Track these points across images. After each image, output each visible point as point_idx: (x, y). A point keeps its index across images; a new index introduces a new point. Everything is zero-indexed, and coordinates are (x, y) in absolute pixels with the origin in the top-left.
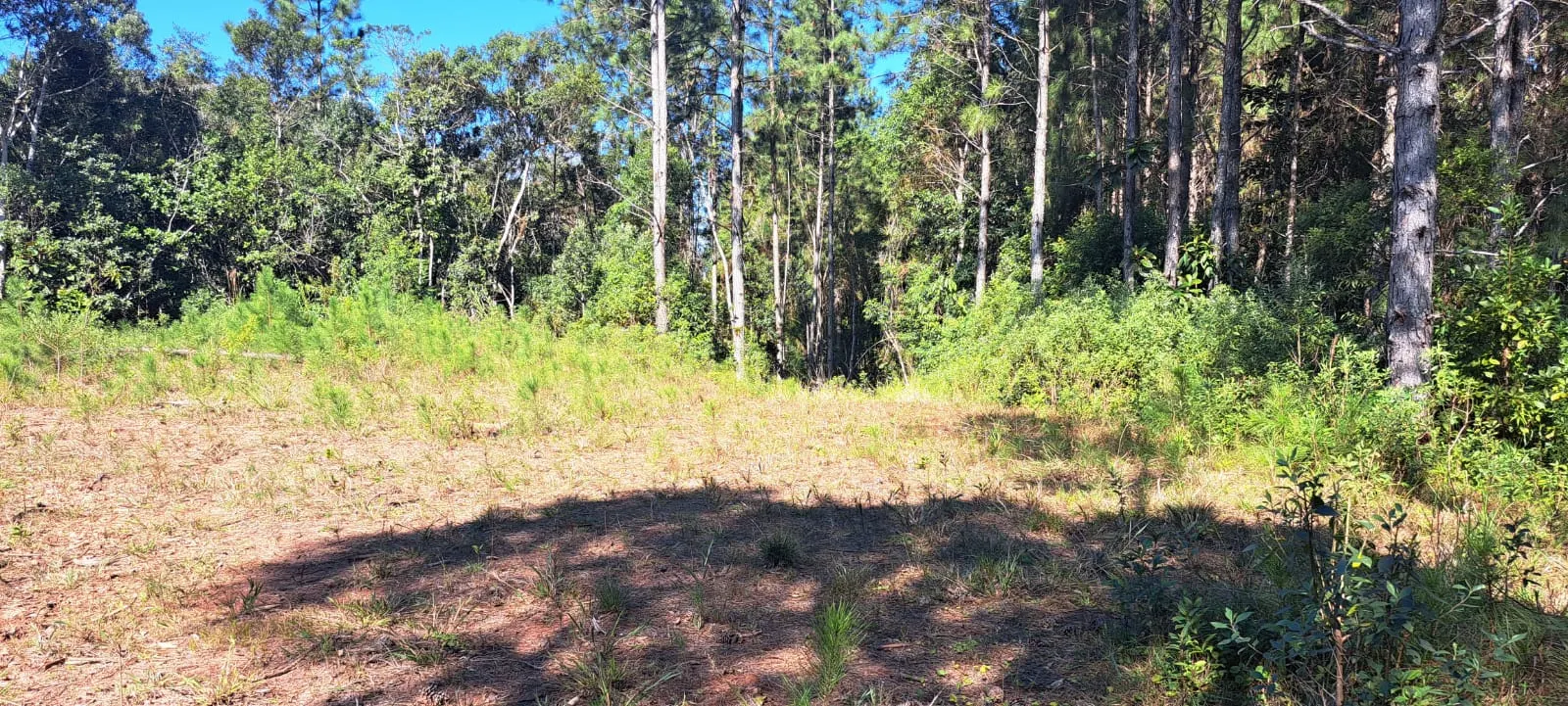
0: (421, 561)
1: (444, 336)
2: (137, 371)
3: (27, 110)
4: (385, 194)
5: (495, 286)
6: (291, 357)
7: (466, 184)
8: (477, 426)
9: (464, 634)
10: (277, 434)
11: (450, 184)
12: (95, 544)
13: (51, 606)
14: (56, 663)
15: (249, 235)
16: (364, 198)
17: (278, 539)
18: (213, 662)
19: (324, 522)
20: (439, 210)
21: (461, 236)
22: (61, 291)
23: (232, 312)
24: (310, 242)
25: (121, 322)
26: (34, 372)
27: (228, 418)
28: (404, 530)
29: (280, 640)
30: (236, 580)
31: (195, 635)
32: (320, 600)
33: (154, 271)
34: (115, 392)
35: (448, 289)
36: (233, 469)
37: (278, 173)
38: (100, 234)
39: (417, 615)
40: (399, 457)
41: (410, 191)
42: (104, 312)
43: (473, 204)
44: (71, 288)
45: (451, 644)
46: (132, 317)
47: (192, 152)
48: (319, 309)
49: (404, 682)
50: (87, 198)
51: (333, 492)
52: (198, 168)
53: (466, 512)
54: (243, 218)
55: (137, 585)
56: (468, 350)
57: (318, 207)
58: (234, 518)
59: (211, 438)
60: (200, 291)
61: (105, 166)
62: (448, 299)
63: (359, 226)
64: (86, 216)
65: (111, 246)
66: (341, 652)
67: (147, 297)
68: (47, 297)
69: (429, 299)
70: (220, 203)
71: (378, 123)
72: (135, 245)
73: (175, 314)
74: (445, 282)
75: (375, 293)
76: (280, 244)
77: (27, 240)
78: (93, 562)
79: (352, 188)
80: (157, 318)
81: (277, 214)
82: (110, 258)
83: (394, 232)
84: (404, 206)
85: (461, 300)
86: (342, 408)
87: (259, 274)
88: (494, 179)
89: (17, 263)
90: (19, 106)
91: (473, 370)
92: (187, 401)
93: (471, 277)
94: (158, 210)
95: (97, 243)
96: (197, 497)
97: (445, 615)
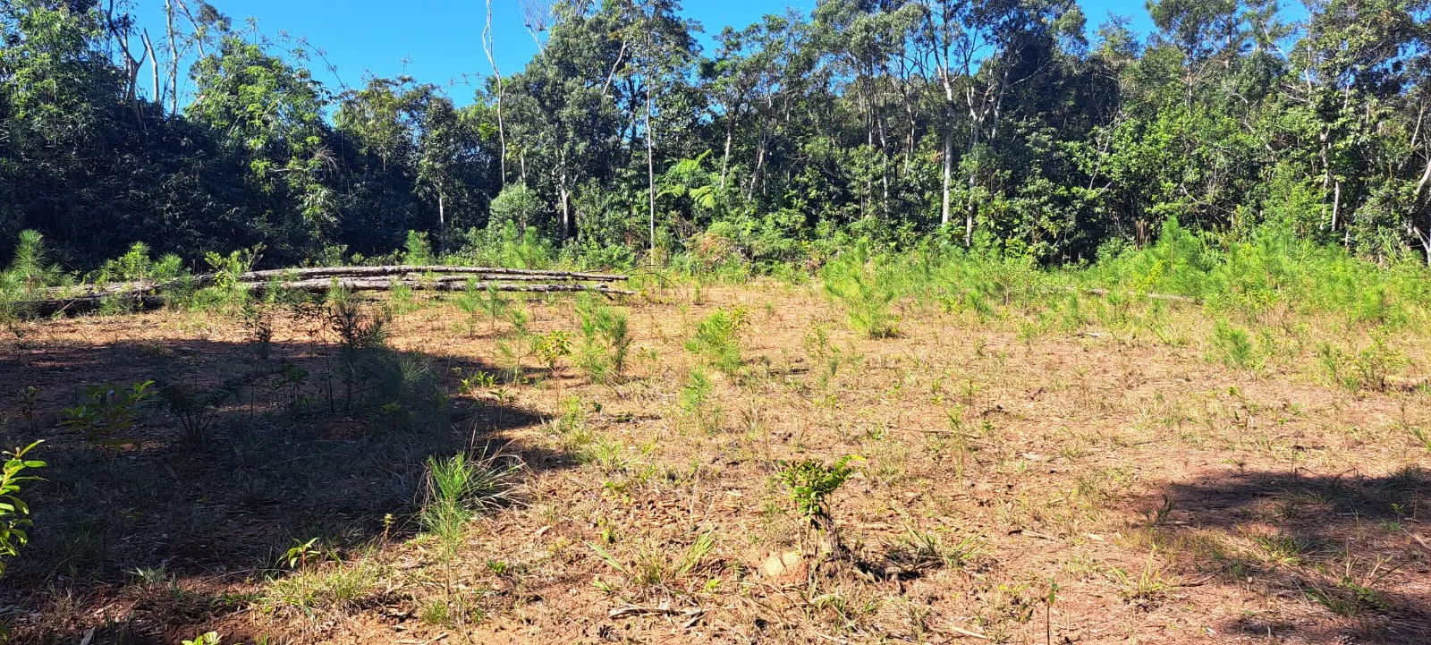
0: (1329, 508)
1: (1349, 283)
2: (1064, 306)
3: (993, 100)
4: (1289, 142)
5: (1409, 231)
6: (1192, 299)
7: (1380, 124)
8: (1389, 378)
9: (1383, 592)
10: (1179, 369)
11: (1363, 126)
12: (1038, 444)
13: (1010, 487)
14: (1015, 532)
15: (1156, 189)
16: (1267, 146)
17: (1186, 463)
18: (1135, 560)
19: (1229, 454)
20: (1347, 153)
21: (1372, 179)
22: (1009, 241)
23: (1140, 256)
24: (1212, 192)
25: (1051, 265)
26: (990, 304)
27: (1136, 351)
28: (1309, 475)
29: (1192, 554)
30: (1150, 493)
31: (1118, 534)
32: (1227, 525)
33: (1076, 223)
34: (1047, 322)
35: (1353, 234)
36: (1144, 396)
37: (1185, 130)
38: (1038, 194)
39: (1327, 562)
40: (1302, 402)
41: (1318, 136)
42: (1038, 257)
43: (1389, 144)
44: (1016, 238)
45: (1369, 599)
46: (1057, 261)
47: (1113, 119)
48: (1217, 255)
49: (1316, 624)
50: (1030, 165)
51: (1234, 427)
52: (1117, 133)
53: (1380, 466)
54: (1153, 175)
55: (1070, 482)
56: (1375, 298)
57: (1222, 159)
58: (1145, 439)
59: (1125, 367)
60: (1112, 239)
61: (1045, 138)
62: (1353, 245)
63: (1261, 175)
64: (1029, 179)
65: (1046, 203)
66: (1250, 579)
67: (1071, 245)
68: (1000, 245)
69: (1332, 245)
70: (1134, 161)
71: (1286, 72)
72: (1064, 202)
73: (1092, 259)
74: (1351, 227)
75: (1275, 239)
76: (1185, 195)
77: (988, 200)
78: (1037, 457)
79: (1256, 138)
80: (1078, 262)
81: (1182, 168)
82: (1045, 213)
83: (1298, 178)
84: (1310, 152)
85: (1368, 247)
86: (1242, 350)
87: (1164, 224)
88: (1416, 115)
89: (980, 219)
90: (988, 97)
91: (1382, 319)
92: (1103, 334)
93: (1379, 221)
94: (1083, 171)
95: (1035, 201)
96: (1114, 416)
97: (1361, 568)
